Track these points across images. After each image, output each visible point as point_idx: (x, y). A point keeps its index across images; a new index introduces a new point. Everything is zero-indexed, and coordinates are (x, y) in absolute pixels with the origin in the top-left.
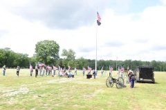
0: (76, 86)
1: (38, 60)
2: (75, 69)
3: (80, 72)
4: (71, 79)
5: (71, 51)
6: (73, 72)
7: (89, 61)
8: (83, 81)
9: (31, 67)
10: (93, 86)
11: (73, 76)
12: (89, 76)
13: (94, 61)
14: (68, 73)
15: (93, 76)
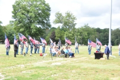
0: (79, 70)
1: (17, 29)
2: (76, 44)
3: (83, 48)
4: (70, 59)
5: (69, 15)
6: (72, 49)
7: (98, 30)
8: (89, 62)
9: (6, 41)
10: (105, 71)
11: (73, 55)
12: (98, 56)
13: (106, 31)
14: (65, 51)
15: (105, 56)
